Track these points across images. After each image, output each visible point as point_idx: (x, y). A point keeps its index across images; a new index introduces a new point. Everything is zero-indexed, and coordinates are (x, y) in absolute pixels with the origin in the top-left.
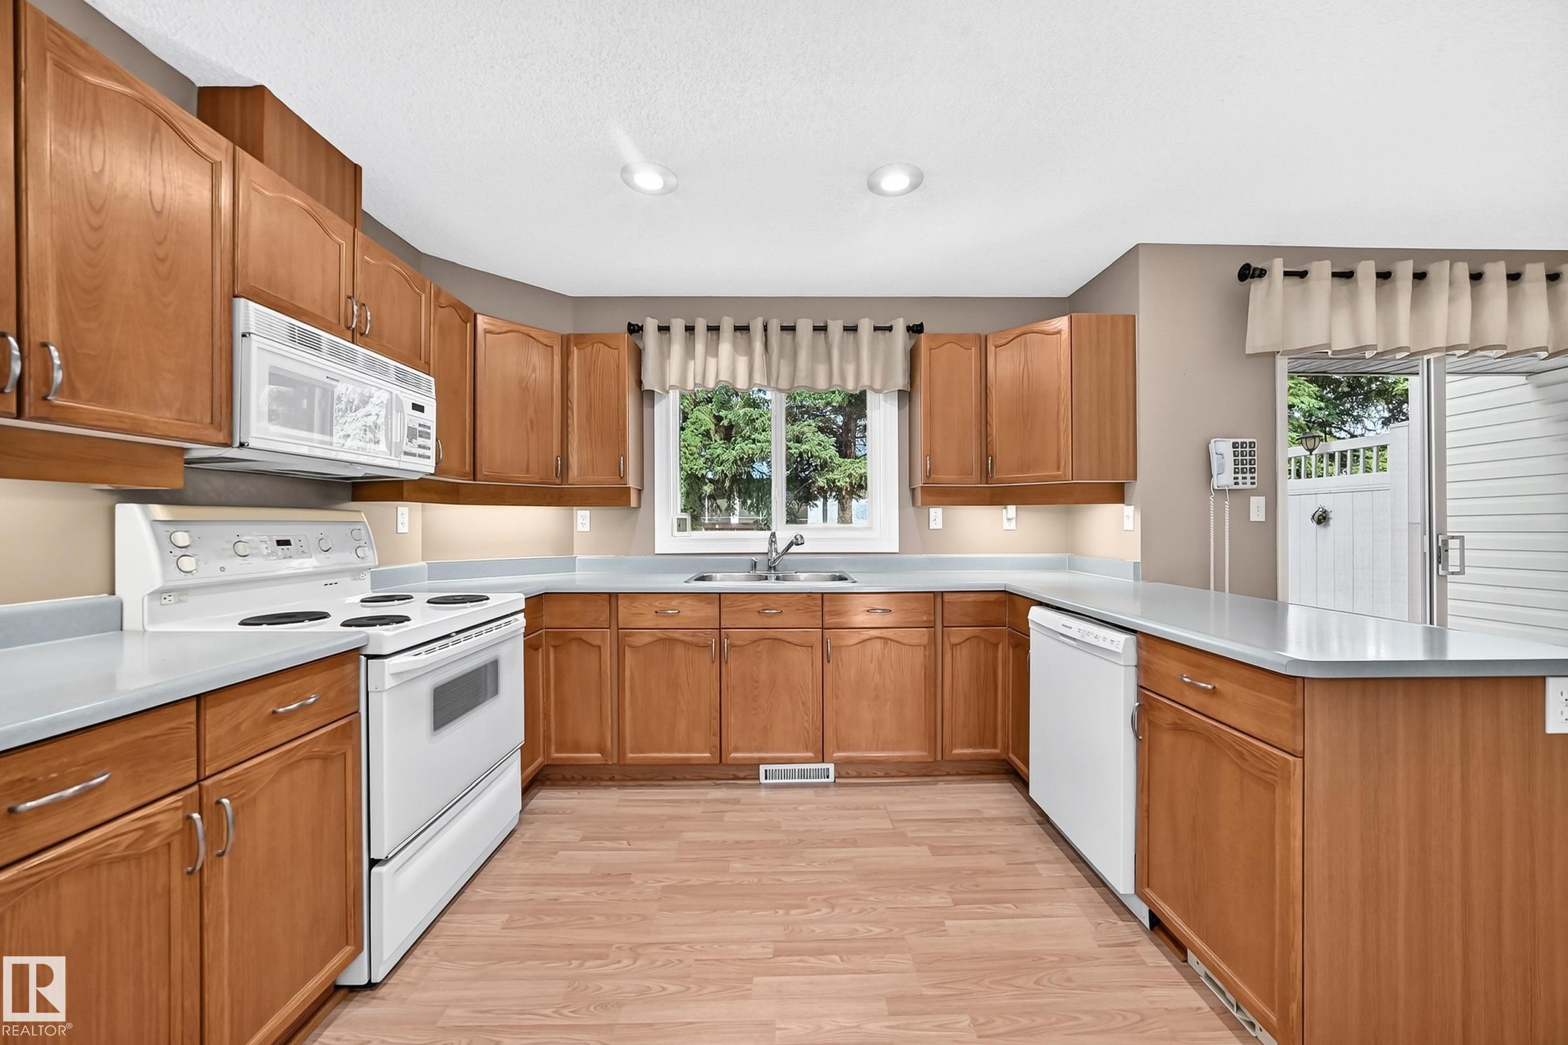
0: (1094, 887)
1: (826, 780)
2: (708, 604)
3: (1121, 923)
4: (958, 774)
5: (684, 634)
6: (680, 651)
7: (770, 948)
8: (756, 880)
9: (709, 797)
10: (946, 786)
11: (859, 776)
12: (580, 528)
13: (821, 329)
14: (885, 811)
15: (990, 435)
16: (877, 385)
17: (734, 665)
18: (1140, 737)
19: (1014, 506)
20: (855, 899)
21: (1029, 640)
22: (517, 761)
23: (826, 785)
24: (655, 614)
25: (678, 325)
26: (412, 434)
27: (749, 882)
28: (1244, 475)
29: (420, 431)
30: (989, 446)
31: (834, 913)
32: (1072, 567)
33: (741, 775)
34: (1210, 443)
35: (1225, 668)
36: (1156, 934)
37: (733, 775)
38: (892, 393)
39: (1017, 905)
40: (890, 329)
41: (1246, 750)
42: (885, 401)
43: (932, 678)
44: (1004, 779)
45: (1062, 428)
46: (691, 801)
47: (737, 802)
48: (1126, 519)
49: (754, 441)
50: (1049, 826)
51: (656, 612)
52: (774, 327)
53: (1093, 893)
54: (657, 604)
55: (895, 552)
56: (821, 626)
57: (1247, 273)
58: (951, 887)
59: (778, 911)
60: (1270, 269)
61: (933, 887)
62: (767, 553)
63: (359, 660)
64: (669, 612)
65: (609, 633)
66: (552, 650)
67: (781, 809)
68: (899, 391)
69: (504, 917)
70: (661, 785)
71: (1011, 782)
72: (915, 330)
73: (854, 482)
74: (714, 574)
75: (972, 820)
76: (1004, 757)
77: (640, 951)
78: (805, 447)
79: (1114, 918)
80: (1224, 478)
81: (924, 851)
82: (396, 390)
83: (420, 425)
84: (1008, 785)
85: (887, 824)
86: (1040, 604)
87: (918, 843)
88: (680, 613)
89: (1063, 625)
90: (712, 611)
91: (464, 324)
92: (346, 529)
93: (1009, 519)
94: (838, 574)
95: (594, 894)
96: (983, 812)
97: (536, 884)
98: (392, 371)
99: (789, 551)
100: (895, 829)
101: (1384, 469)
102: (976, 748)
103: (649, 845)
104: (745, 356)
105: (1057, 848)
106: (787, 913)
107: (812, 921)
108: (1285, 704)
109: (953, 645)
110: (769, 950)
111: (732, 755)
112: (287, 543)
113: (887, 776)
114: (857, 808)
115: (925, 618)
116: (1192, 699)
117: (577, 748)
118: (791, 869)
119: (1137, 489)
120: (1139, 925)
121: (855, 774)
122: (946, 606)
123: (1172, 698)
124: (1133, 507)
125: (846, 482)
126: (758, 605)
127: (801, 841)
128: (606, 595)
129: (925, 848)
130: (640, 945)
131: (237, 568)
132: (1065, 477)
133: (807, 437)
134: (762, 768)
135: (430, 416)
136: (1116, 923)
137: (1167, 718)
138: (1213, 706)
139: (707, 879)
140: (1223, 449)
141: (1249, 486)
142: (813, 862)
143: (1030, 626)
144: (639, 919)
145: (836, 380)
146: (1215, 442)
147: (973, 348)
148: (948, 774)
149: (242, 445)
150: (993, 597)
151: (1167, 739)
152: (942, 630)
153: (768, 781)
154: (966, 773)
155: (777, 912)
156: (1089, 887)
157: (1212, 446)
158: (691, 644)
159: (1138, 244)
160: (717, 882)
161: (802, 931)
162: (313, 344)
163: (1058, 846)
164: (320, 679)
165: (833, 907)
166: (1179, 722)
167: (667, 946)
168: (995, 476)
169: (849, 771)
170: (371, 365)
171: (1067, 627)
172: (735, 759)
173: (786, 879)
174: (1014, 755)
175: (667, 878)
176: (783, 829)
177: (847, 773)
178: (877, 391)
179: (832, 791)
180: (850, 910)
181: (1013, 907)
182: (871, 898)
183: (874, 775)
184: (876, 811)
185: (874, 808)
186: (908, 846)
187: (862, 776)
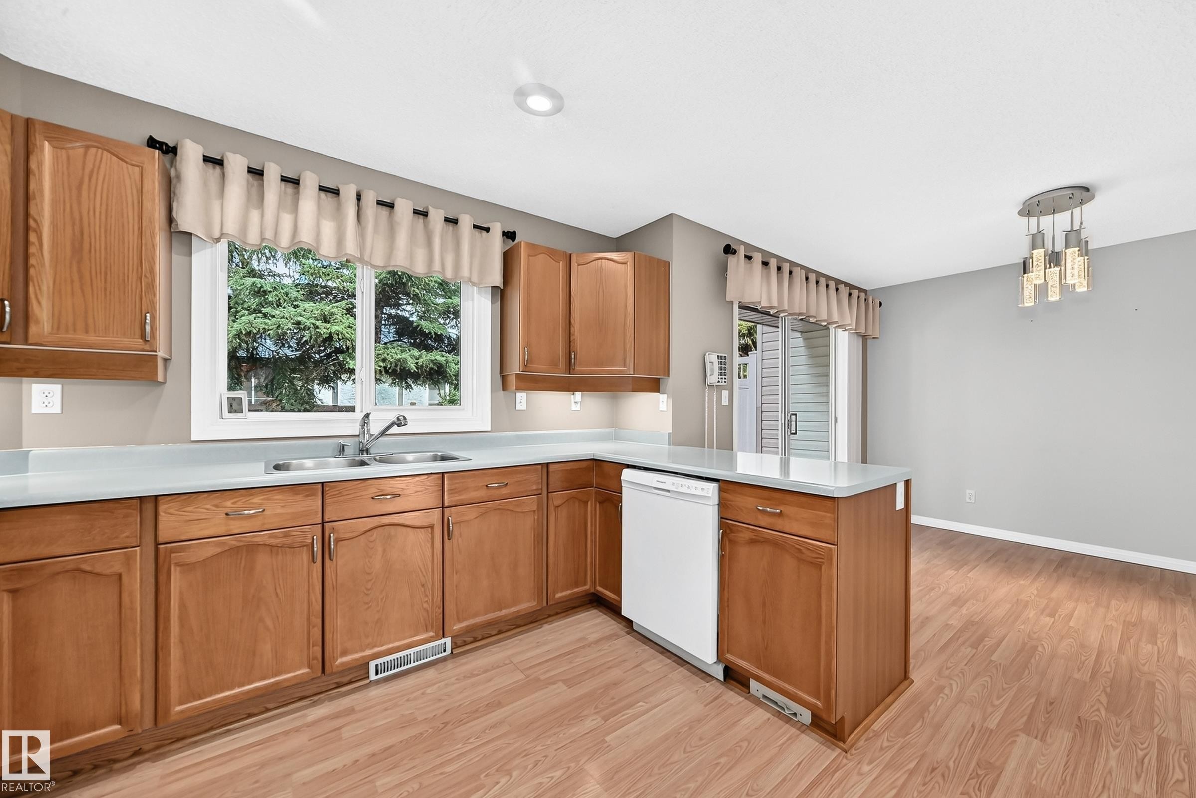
0: (682, 667)
1: (444, 654)
2: (307, 496)
3: (708, 685)
4: (557, 614)
5: (271, 536)
6: (263, 559)
9: (310, 719)
10: (550, 626)
11: (475, 641)
12: (42, 408)
13: (423, 214)
14: (512, 664)
15: (574, 335)
16: (475, 279)
17: (342, 559)
18: (723, 553)
19: (581, 392)
20: (525, 756)
21: (622, 497)
23: (444, 660)
24: (225, 516)
28: (722, 377)
30: (571, 343)
31: (512, 779)
32: (617, 438)
33: (346, 679)
34: (705, 355)
35: (789, 498)
36: (728, 683)
37: (336, 683)
38: (487, 288)
39: (646, 701)
40: (487, 230)
41: (803, 547)
42: (479, 293)
43: (541, 538)
44: (590, 608)
45: (628, 335)
47: (351, 711)
48: (661, 403)
49: (265, 316)
50: (635, 633)
51: (227, 514)
52: (370, 198)
53: (683, 671)
54: (229, 503)
55: (488, 430)
56: (441, 506)
57: (729, 250)
58: (596, 708)
60: (739, 250)
61: (583, 714)
62: (359, 436)
64: (246, 512)
65: (139, 552)
67: (408, 700)
68: (492, 287)
71: (596, 609)
72: (510, 236)
73: (389, 366)
74: (294, 462)
75: (583, 647)
76: (592, 590)
78: (334, 328)
79: (703, 683)
80: (713, 378)
81: (561, 687)
84: (594, 612)
85: (519, 676)
86: (628, 466)
87: (551, 682)
88: (265, 513)
89: (657, 481)
90: (311, 504)
93: (576, 403)
94: (439, 454)
96: (588, 638)
99: (387, 433)
100: (527, 677)
101: (745, 376)
102: (573, 588)
104: (332, 221)
105: (648, 648)
108: (828, 515)
109: (556, 507)
111: (339, 661)
114: (485, 671)
115: (535, 487)
116: (764, 521)
118: (449, 756)
119: (671, 382)
120: (717, 681)
122: (551, 475)
123: (747, 522)
124: (666, 395)
125: (381, 366)
126: (372, 491)
127: (446, 724)
128: (133, 501)
129: (560, 684)
132: (629, 371)
133: (335, 319)
134: (372, 665)
136: (705, 686)
137: (745, 535)
138: (779, 523)
140: (713, 358)
141: (723, 383)
142: (468, 739)
143: (622, 485)
145: (437, 266)
146: (709, 354)
147: (561, 262)
148: (550, 616)
150: (584, 464)
151: (743, 551)
152: (547, 495)
153: (380, 676)
154: (563, 611)
156: (679, 668)
157: (707, 357)
158: (281, 547)
159: (671, 214)
163: (648, 646)
165: (508, 773)
166: (754, 537)
168: (577, 368)
169: (466, 639)
171: (662, 482)
172: (342, 664)
173: (448, 768)
174: (601, 586)
176: (420, 719)
177: (465, 642)
178: (474, 284)
179: (450, 665)
180: (524, 768)
181: (643, 704)
182: (539, 748)
183: (489, 636)
184: (502, 668)
185: (501, 665)
186: (547, 687)
187: (477, 639)
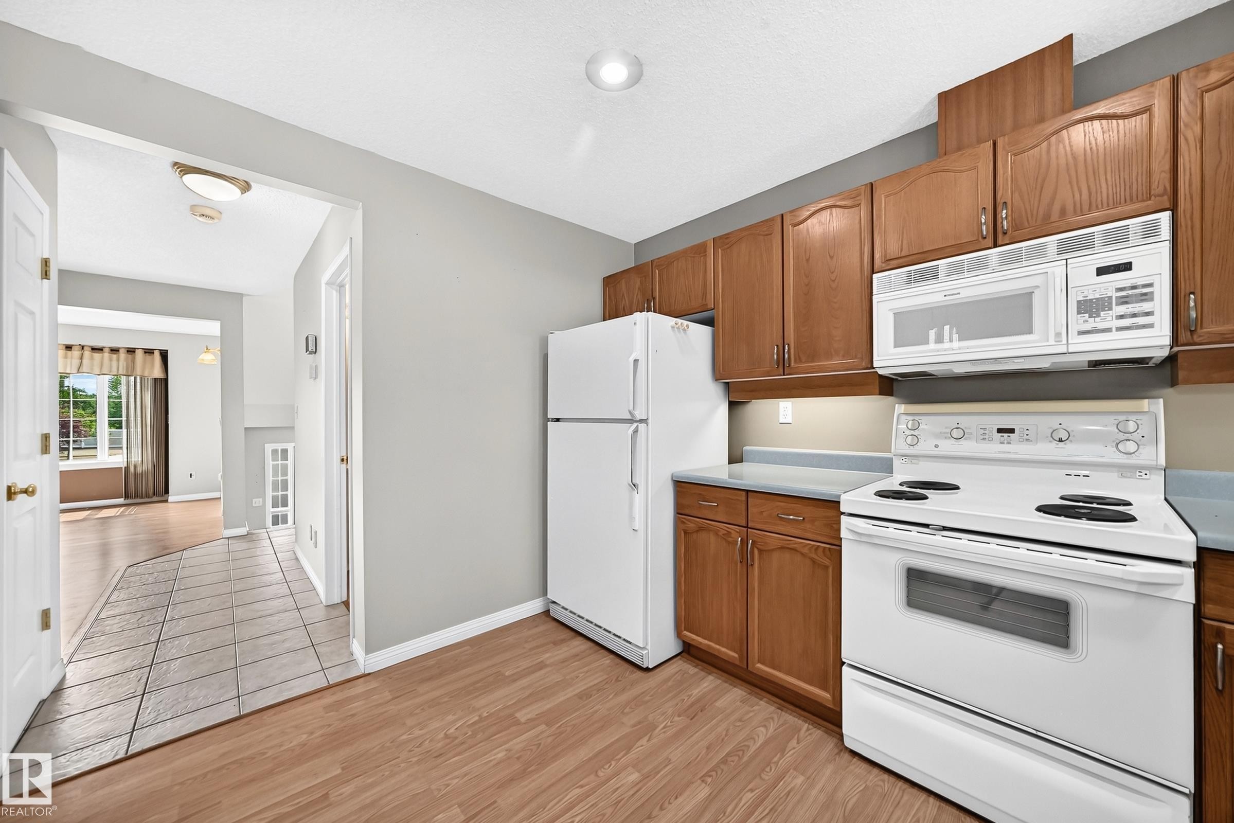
29: (1119, 297)
82: (1057, 266)
98: (1052, 247)
112: (1011, 431)
162: (929, 276)
164: (809, 511)
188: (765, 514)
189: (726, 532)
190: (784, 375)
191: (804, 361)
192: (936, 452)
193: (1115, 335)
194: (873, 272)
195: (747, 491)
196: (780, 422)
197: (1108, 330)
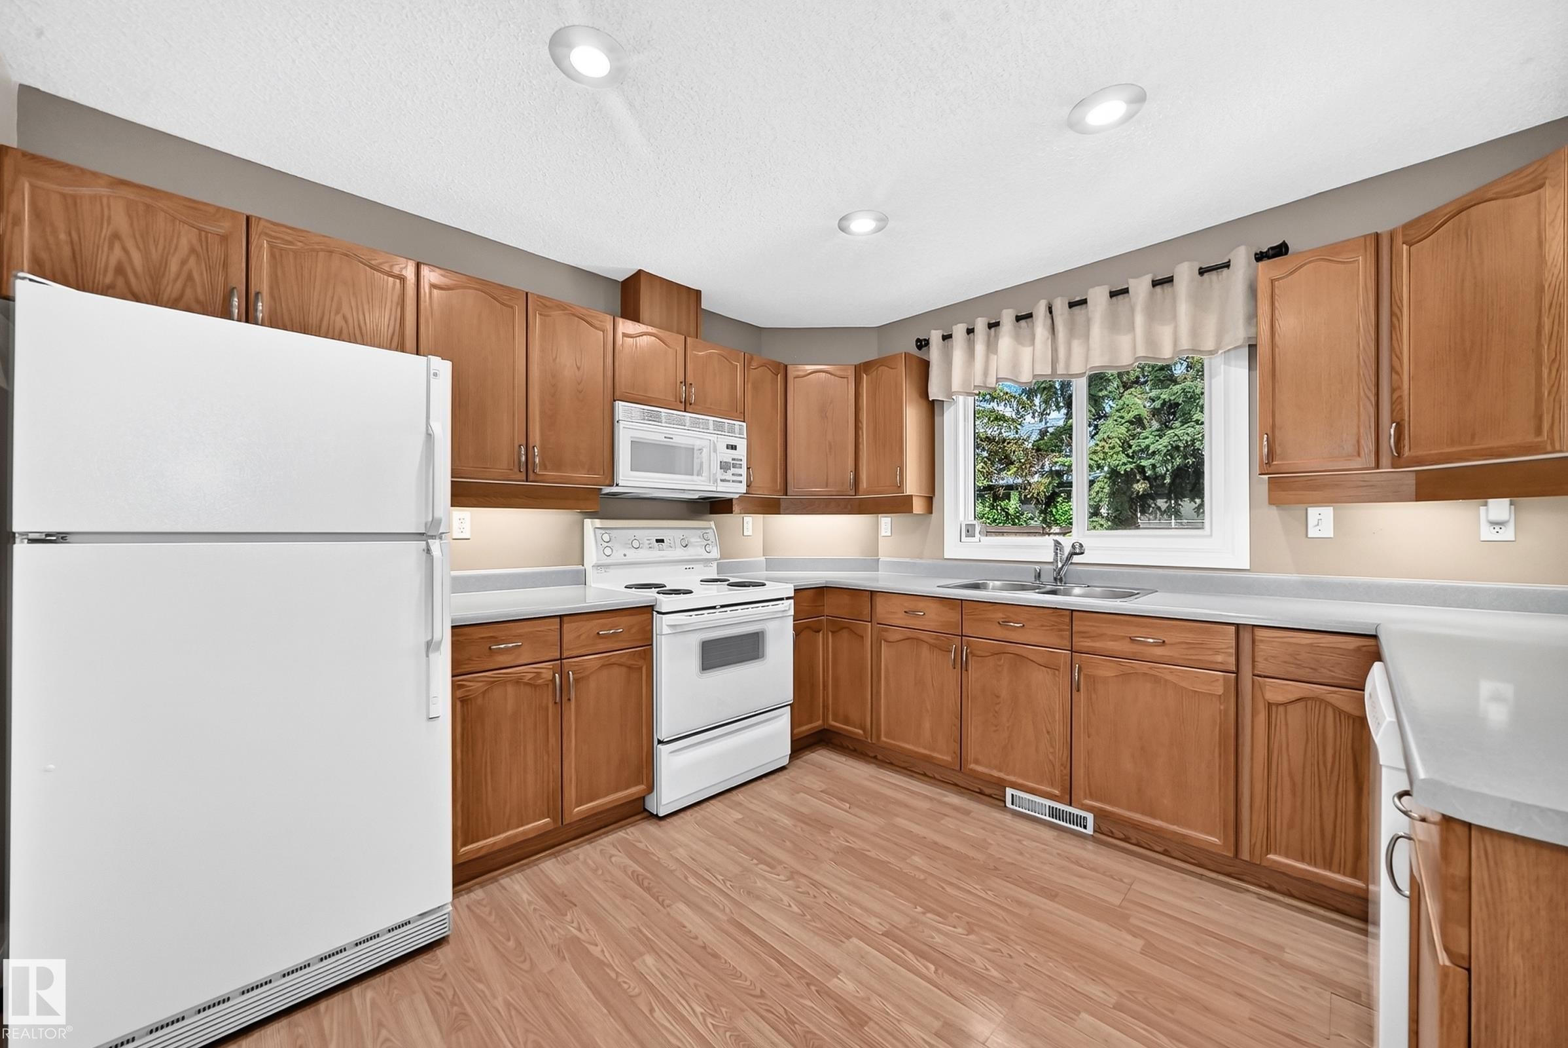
1: (1078, 828)
2: (951, 609)
5: (928, 636)
6: (925, 652)
7: (885, 927)
8: (922, 877)
9: (945, 799)
11: (1126, 840)
12: (883, 534)
14: (1128, 887)
17: (974, 672)
20: (999, 939)
22: (786, 715)
24: (905, 614)
25: (959, 331)
26: (725, 466)
27: (915, 875)
29: (733, 464)
31: (967, 937)
33: (987, 791)
37: (979, 789)
38: (1237, 351)
40: (1226, 265)
46: (926, 796)
47: (967, 813)
51: (906, 612)
52: (1061, 306)
54: (907, 604)
55: (1245, 568)
56: (1069, 648)
58: (1129, 991)
59: (918, 907)
61: (1106, 979)
63: (652, 614)
64: (917, 613)
65: (870, 626)
66: (830, 634)
67: (1003, 835)
68: (1247, 346)
69: (740, 816)
70: (912, 776)
72: (1272, 255)
74: (988, 582)
77: (796, 877)
81: (1137, 944)
82: (713, 438)
83: (733, 459)
85: (1115, 900)
87: (1136, 932)
88: (926, 615)
90: (954, 616)
91: (775, 377)
92: (700, 532)
93: (1494, 523)
95: (799, 829)
97: (772, 807)
98: (711, 423)
99: (1071, 561)
100: (1122, 907)
102: (1315, 866)
103: (864, 814)
104: (1030, 346)
106: (924, 913)
107: (938, 931)
109: (1270, 703)
110: (883, 928)
111: (973, 766)
112: (662, 541)
113: (1166, 853)
114: (1093, 870)
115: (1219, 659)
117: (846, 721)
118: (962, 885)
121: (1122, 836)
126: (999, 616)
128: (867, 592)
129: (1140, 942)
130: (798, 873)
131: (633, 555)
134: (1011, 792)
135: (742, 452)
139: (883, 857)
142: (989, 890)
144: (813, 857)
147: (1361, 258)
148: (1272, 889)
149: (617, 485)
152: (1253, 679)
153: (1014, 807)
155: (916, 908)
158: (936, 647)
160: (890, 863)
161: (923, 932)
162: (656, 419)
164: (626, 620)
165: (970, 931)
167: (815, 884)
168: (1407, 454)
169: (1113, 830)
170: (695, 424)
172: (977, 770)
173: (949, 889)
175: (854, 842)
176: (988, 851)
177: (1112, 832)
178: (1217, 353)
180: (985, 943)
182: (1018, 948)
183: (1149, 847)
184: (1115, 881)
185: (1115, 877)
186: (1120, 930)
187: (1131, 841)
188: (583, 637)
189: (535, 674)
190: (527, 481)
191: (549, 468)
192: (625, 560)
193: (731, 484)
194: (615, 401)
195: (560, 616)
196: (454, 537)
197: (729, 481)
